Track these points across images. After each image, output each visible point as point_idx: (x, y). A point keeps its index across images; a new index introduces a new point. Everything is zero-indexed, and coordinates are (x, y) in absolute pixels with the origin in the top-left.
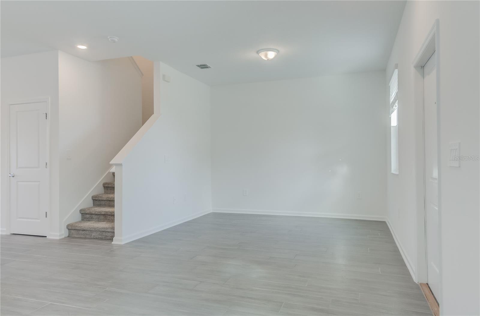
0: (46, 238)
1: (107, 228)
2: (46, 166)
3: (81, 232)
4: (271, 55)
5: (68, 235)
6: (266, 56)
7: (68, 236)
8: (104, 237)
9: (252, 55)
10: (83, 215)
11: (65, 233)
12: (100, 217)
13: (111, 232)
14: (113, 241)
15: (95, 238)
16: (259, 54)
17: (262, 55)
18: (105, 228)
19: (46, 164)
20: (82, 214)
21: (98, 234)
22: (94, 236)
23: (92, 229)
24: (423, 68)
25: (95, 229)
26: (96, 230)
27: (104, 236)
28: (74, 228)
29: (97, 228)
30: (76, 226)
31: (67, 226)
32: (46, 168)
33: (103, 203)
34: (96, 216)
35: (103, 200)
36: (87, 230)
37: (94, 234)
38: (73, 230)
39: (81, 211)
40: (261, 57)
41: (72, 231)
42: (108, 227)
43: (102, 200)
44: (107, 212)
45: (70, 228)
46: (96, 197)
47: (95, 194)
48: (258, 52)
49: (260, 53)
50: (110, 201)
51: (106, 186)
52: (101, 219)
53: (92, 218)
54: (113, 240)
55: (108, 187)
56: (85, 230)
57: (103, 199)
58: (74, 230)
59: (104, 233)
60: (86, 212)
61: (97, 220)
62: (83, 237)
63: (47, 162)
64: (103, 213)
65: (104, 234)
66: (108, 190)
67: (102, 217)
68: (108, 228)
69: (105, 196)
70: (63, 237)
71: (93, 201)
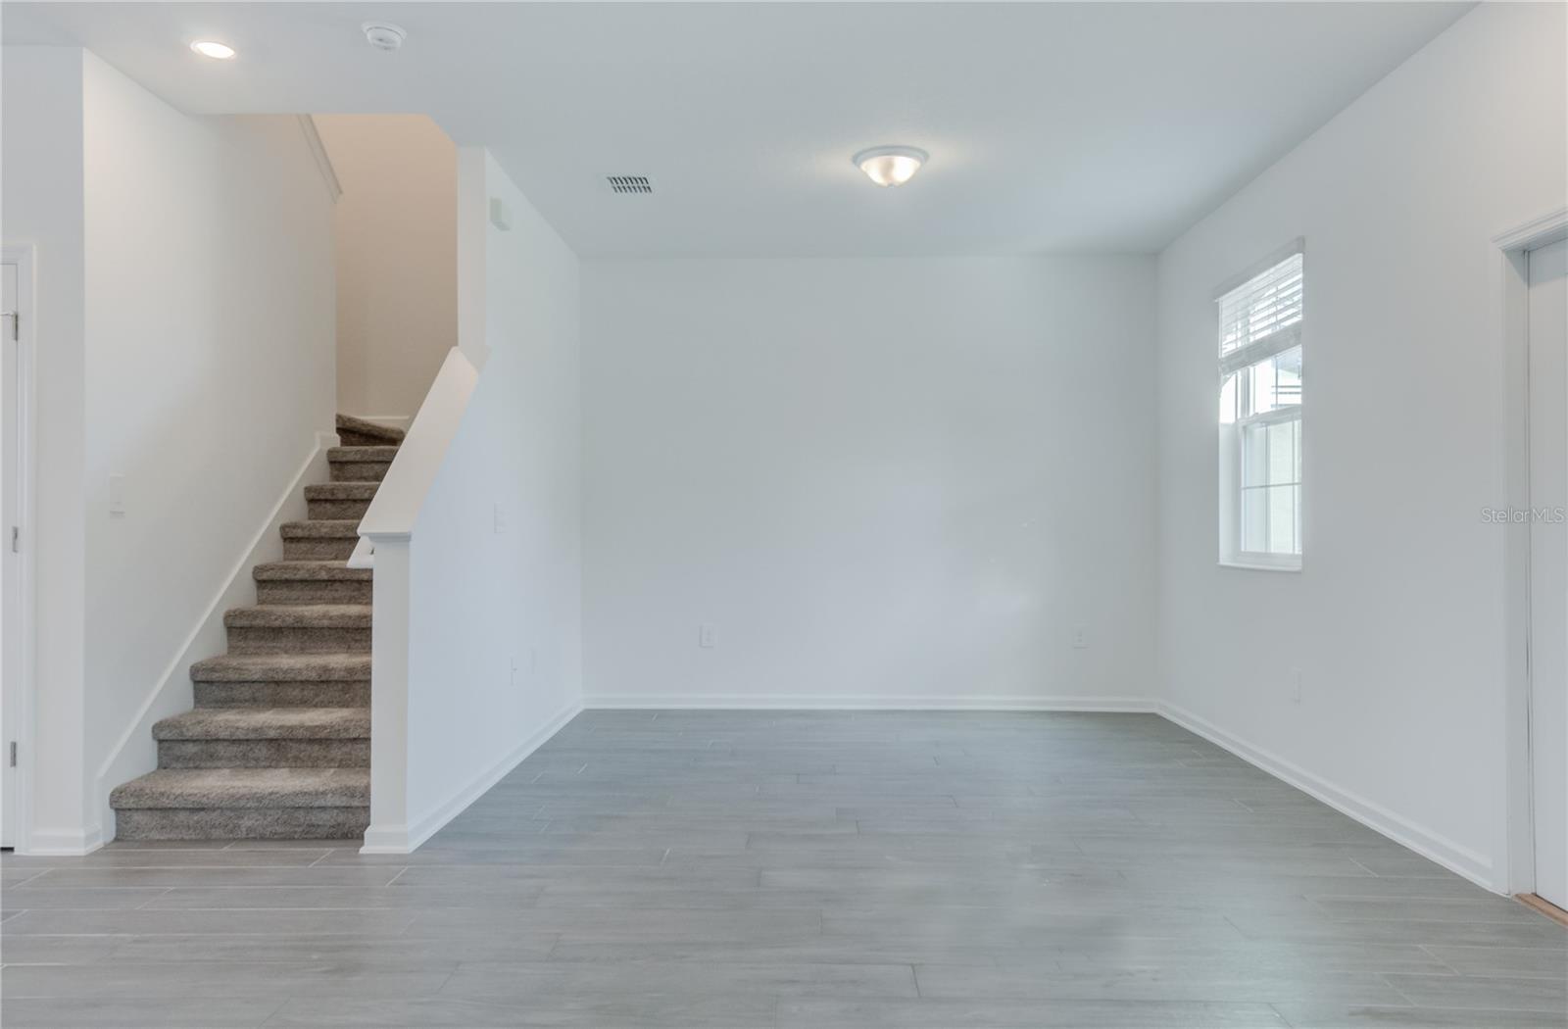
0: (9, 854)
1: (317, 794)
2: (14, 544)
3: (182, 816)
4: (904, 169)
5: (114, 835)
6: (887, 169)
7: (116, 840)
8: (299, 830)
9: (836, 165)
10: (166, 745)
11: (102, 825)
12: (251, 749)
13: (337, 808)
14: (362, 845)
15: (255, 839)
16: (859, 166)
17: (873, 170)
18: (310, 794)
19: (16, 536)
20: (160, 741)
21: (269, 819)
22: (249, 829)
23: (242, 803)
24: (1526, 254)
25: (260, 798)
26: (263, 804)
27: (299, 826)
28: (150, 804)
29: (271, 794)
30: (162, 794)
31: (112, 795)
32: (15, 551)
33: (246, 692)
34: (234, 749)
35: (247, 682)
36: (214, 809)
37: (249, 823)
38: (139, 813)
39: (158, 728)
40: (867, 175)
41: (137, 817)
42: (321, 789)
43: (240, 682)
44: (292, 728)
45: (125, 803)
46: (213, 670)
47: (201, 656)
48: (857, 159)
49: (865, 159)
50: (277, 683)
51: (239, 623)
52: (257, 760)
53: (211, 756)
54: (362, 838)
55: (251, 628)
56: (203, 809)
57: (247, 676)
58: (149, 812)
59: (301, 814)
60: (188, 735)
61: (238, 763)
62: (193, 837)
63: (18, 526)
64: (272, 734)
65: (302, 820)
66: (246, 638)
67: (264, 751)
68: (324, 793)
69: (253, 664)
70: (99, 843)
71: (195, 688)
